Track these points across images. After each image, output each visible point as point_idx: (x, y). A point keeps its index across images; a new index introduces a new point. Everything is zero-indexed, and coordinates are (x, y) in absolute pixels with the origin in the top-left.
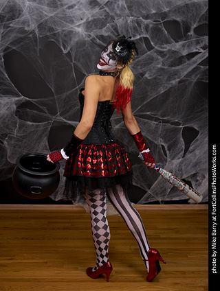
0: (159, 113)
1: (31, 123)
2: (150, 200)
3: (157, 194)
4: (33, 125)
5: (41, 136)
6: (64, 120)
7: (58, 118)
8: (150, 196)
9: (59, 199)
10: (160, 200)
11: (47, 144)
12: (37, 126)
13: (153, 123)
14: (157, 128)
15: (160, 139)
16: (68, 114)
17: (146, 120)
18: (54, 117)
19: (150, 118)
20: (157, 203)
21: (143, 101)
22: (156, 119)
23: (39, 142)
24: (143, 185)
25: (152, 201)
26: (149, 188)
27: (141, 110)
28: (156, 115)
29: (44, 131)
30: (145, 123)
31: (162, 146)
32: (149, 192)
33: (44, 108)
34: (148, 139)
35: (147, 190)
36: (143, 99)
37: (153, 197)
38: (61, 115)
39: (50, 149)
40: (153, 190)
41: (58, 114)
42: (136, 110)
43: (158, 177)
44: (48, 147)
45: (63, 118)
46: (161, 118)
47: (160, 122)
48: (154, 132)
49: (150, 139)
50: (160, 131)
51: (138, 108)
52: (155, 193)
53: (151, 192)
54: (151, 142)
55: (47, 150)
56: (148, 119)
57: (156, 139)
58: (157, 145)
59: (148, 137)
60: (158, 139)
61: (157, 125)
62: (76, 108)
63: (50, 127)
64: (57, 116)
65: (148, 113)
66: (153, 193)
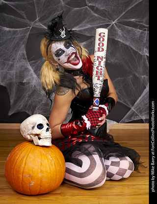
0: (144, 20)
1: (7, 29)
2: (133, 119)
3: (141, 112)
4: (10, 31)
5: (18, 44)
7: (37, 24)
8: (133, 114)
10: (144, 118)
11: (25, 52)
12: (15, 32)
13: (138, 31)
14: (141, 36)
15: (145, 49)
16: (47, 20)
17: (130, 28)
18: (33, 23)
19: (134, 25)
21: (127, 6)
22: (141, 27)
23: (16, 51)
24: (126, 100)
25: (136, 119)
26: (133, 105)
27: (125, 17)
28: (141, 22)
29: (22, 38)
30: (129, 31)
32: (133, 109)
33: (22, 13)
34: (132, 49)
35: (130, 106)
36: (127, 4)
37: (137, 115)
38: (40, 20)
39: (28, 58)
40: (136, 107)
41: (37, 19)
42: (120, 17)
43: (143, 92)
44: (26, 56)
45: (43, 24)
46: (146, 26)
47: (145, 30)
48: (138, 41)
49: (134, 48)
50: (145, 40)
51: (122, 14)
52: (139, 111)
53: (134, 109)
54: (136, 53)
55: (25, 59)
56: (133, 27)
57: (140, 49)
58: (142, 56)
59: (132, 47)
60: (143, 49)
61: (142, 33)
62: (56, 13)
63: (28, 33)
64: (35, 22)
65: (133, 20)
66: (137, 110)
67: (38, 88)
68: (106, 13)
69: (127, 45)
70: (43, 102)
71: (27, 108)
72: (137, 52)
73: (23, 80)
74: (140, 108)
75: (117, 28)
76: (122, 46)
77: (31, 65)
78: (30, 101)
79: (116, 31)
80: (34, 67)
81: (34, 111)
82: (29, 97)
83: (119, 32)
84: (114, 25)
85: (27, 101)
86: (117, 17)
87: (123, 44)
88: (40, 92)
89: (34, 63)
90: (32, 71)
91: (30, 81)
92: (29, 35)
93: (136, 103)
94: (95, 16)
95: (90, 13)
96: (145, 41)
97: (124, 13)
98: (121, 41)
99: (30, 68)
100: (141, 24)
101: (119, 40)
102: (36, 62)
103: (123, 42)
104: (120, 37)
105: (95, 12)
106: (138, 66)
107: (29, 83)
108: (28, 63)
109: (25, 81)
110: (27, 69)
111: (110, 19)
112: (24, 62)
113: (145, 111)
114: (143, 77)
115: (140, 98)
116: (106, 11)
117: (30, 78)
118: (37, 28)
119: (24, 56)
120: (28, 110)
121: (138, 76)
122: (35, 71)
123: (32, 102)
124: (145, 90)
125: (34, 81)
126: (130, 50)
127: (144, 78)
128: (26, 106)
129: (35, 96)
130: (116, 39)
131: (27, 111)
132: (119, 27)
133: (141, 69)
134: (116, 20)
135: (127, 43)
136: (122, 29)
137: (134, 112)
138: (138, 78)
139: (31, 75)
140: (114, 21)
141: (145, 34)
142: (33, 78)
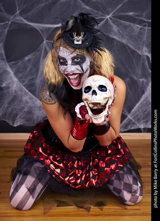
0: (144, 14)
2: (129, 128)
3: (138, 120)
6: (26, 22)
7: (17, 18)
8: (130, 122)
9: (19, 124)
10: (142, 127)
11: (3, 52)
13: (137, 27)
14: (141, 33)
15: (145, 48)
16: (30, 14)
17: (127, 23)
18: (12, 17)
19: (132, 20)
20: (138, 130)
22: (141, 22)
25: (132, 128)
26: (129, 112)
27: (121, 10)
28: (140, 16)
30: (126, 27)
31: (147, 56)
32: (129, 116)
34: (129, 47)
37: (134, 123)
38: (21, 14)
39: (7, 59)
40: (133, 115)
41: (18, 12)
42: (116, 10)
43: (141, 97)
44: (4, 57)
45: (24, 19)
46: (146, 20)
47: (145, 26)
48: (137, 39)
49: (132, 47)
50: (145, 37)
51: (119, 7)
52: (136, 119)
53: (131, 117)
54: (133, 52)
55: (3, 60)
56: (131, 22)
57: (139, 48)
58: (140, 56)
59: (130, 46)
60: (142, 48)
61: (141, 29)
62: (39, 5)
63: (7, 29)
64: (15, 16)
65: (131, 14)
66: (134, 118)
67: (19, 93)
68: (100, 5)
69: (123, 44)
70: (26, 110)
71: (6, 116)
72: (135, 51)
73: (2, 84)
74: (137, 116)
75: (112, 24)
76: (117, 45)
77: (10, 67)
78: (10, 109)
79: (111, 26)
80: (14, 69)
81: (15, 120)
82: (9, 103)
83: (115, 28)
84: (109, 19)
85: (7, 108)
86: (113, 11)
87: (119, 42)
88: (22, 98)
89: (14, 64)
90: (12, 73)
91: (10, 86)
92: (8, 31)
93: (133, 110)
94: (86, 9)
95: (80, 6)
96: (145, 39)
97: (120, 5)
98: (117, 38)
99: (10, 70)
100: (140, 18)
101: (114, 37)
102: (17, 63)
103: (120, 40)
104: (115, 34)
105: (86, 4)
106: (136, 68)
107: (8, 88)
108: (7, 64)
109: (4, 85)
110: (6, 72)
111: (103, 13)
112: (2, 64)
113: (143, 119)
114: (141, 80)
115: (137, 105)
116: (99, 3)
117: (9, 81)
118: (17, 23)
119: (2, 56)
120: (8, 119)
121: (136, 79)
122: (15, 74)
123: (12, 110)
124: (144, 95)
125: (15, 86)
126: (127, 49)
127: (143, 81)
128: (5, 114)
129: (15, 103)
130: (110, 36)
131: (6, 120)
132: (114, 22)
133: (139, 72)
134: (111, 14)
135: (124, 41)
136: (118, 25)
137: (131, 120)
138: (136, 81)
139: (11, 78)
140: (108, 15)
141: (145, 30)
142: (13, 82)
